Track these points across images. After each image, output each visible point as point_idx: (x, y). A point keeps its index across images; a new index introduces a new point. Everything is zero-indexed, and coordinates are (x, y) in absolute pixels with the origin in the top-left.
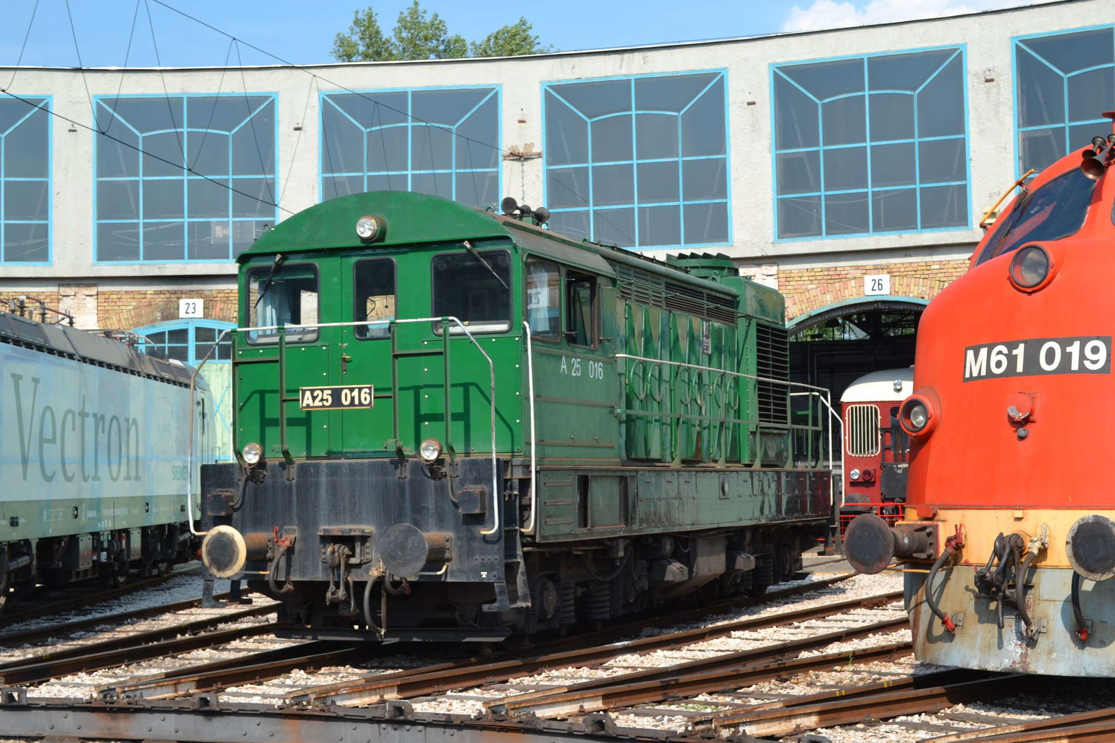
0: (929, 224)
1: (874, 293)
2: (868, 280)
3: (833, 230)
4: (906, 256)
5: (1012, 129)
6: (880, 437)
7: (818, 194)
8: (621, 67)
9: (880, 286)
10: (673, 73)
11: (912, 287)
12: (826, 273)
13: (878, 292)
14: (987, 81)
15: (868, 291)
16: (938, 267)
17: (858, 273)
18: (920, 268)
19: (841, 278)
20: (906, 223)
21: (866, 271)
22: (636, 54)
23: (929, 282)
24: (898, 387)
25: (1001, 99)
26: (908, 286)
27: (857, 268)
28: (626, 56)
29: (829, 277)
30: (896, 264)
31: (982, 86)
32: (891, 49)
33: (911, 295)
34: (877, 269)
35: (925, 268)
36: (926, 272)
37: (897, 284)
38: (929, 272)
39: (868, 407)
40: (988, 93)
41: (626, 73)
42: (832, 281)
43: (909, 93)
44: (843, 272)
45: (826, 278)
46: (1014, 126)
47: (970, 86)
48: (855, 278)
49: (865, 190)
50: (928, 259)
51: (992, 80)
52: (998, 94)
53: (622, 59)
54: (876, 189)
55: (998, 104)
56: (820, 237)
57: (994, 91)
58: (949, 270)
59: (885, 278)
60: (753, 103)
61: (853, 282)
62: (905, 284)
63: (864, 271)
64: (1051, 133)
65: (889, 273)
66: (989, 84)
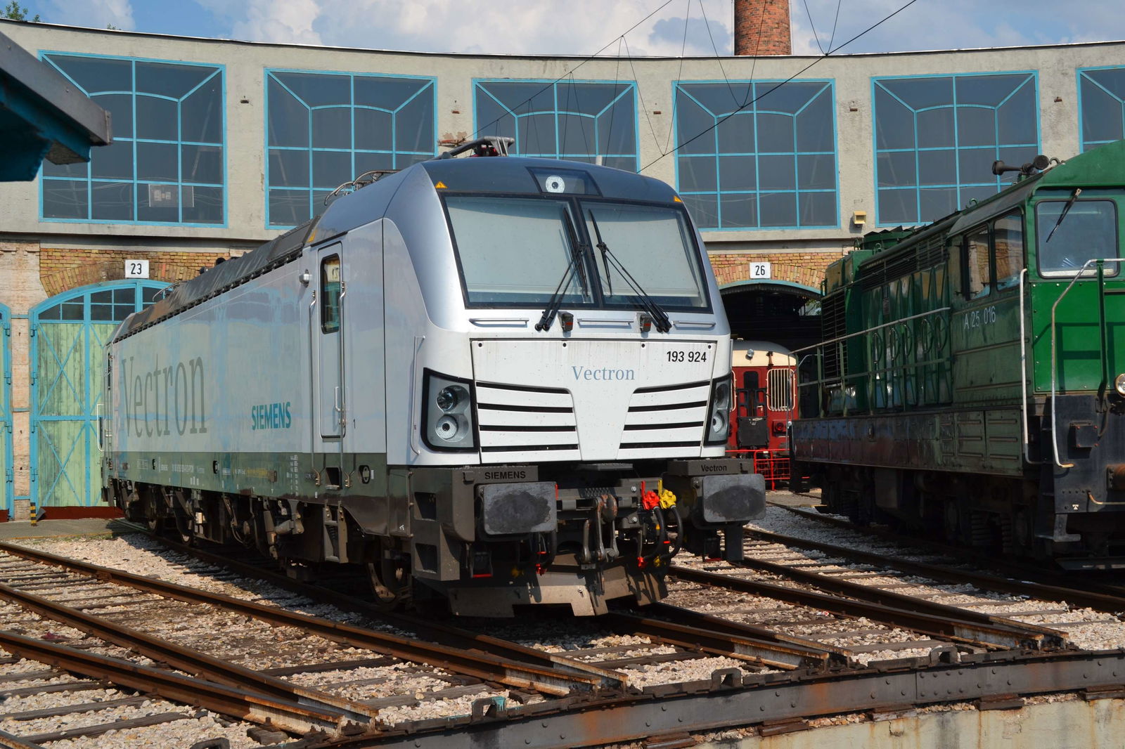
0: (806, 222)
1: (757, 277)
2: (753, 267)
3: (727, 224)
4: (783, 248)
5: (872, 150)
6: (735, 396)
8: (544, 72)
9: (763, 272)
10: (590, 81)
11: (789, 273)
12: (718, 259)
13: (761, 276)
14: (852, 110)
15: (753, 275)
16: (809, 257)
17: (744, 260)
18: (795, 258)
19: (730, 264)
20: (788, 221)
21: (751, 259)
22: (558, 62)
23: (802, 269)
24: (750, 355)
25: (863, 126)
26: (786, 272)
27: (744, 256)
28: (549, 62)
29: (720, 263)
30: (775, 254)
31: (848, 114)
32: (775, 77)
33: (788, 279)
34: (761, 257)
35: (799, 258)
36: (799, 261)
37: (776, 270)
38: (802, 261)
40: (853, 120)
41: (549, 77)
42: (723, 266)
43: (790, 115)
44: (732, 259)
45: (717, 263)
46: (874, 150)
47: (838, 114)
48: (741, 264)
50: (801, 250)
51: (856, 110)
52: (861, 121)
53: (546, 65)
54: (763, 192)
55: (860, 129)
56: (716, 229)
57: (857, 119)
58: (819, 261)
59: (767, 266)
60: (659, 113)
61: (740, 267)
62: (783, 270)
63: (749, 259)
65: (769, 261)
66: (853, 112)
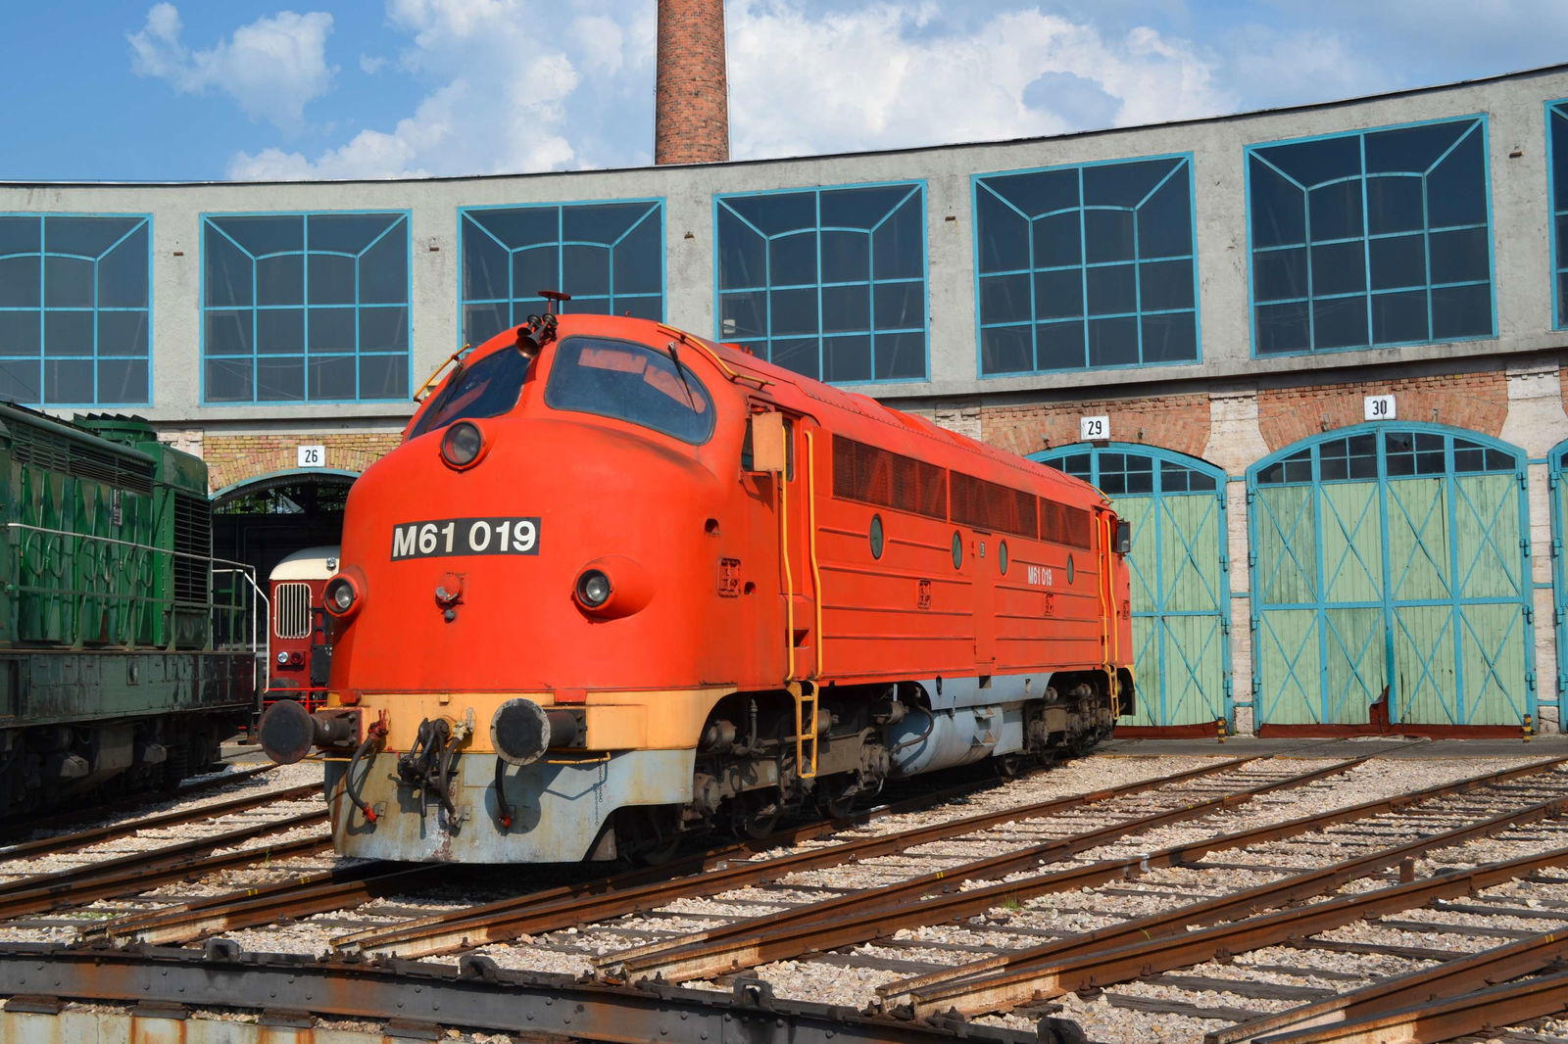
0: (368, 394)
1: (308, 464)
2: (302, 451)
3: (265, 395)
4: (343, 427)
5: (456, 301)
6: (311, 618)
7: (250, 356)
8: (29, 202)
9: (315, 458)
10: (90, 214)
11: (349, 460)
12: (256, 442)
13: (312, 464)
14: (432, 250)
15: (302, 462)
16: (376, 440)
17: (291, 443)
18: (357, 440)
19: (273, 447)
20: (344, 392)
21: (300, 441)
22: (48, 190)
23: (367, 455)
24: (332, 565)
25: (446, 270)
26: (345, 458)
27: (291, 437)
28: (36, 191)
29: (260, 446)
30: (332, 435)
31: (426, 255)
32: (333, 208)
33: (347, 468)
34: (312, 439)
35: (362, 440)
36: (363, 445)
37: (333, 457)
38: (367, 445)
39: (298, 586)
40: (433, 263)
41: (34, 209)
42: (263, 450)
43: (350, 256)
44: (275, 442)
45: (256, 446)
46: (458, 300)
47: (414, 254)
48: (287, 448)
49: (302, 355)
50: (366, 431)
51: (437, 249)
52: (443, 264)
53: (31, 194)
54: (313, 355)
55: (441, 274)
56: (250, 403)
57: (438, 261)
58: (388, 444)
59: (321, 450)
60: (181, 254)
61: (285, 452)
62: (341, 457)
63: (298, 441)
64: (495, 308)
65: (324, 444)
66: (433, 253)
